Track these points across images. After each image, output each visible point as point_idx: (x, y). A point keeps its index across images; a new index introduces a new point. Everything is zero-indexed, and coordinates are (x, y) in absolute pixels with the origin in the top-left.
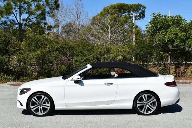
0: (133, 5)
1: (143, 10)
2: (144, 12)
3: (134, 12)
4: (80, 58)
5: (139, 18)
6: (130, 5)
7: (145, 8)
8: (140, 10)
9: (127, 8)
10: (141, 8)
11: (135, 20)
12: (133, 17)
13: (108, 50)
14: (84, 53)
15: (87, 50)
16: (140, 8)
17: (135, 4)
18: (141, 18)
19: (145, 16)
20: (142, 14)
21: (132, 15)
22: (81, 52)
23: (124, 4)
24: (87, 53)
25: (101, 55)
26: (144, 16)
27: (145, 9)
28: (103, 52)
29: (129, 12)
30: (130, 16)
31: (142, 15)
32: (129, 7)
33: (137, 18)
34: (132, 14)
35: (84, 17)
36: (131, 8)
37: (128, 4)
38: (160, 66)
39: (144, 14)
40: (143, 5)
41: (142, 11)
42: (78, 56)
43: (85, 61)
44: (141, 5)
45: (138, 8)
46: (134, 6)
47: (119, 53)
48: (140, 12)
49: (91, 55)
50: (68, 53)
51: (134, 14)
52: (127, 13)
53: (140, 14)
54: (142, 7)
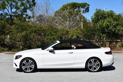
2: (88, 8)
4: (50, 37)
7: (89, 5)
9: (78, 5)
10: (87, 6)
11: (83, 13)
13: (67, 32)
14: (52, 34)
15: (54, 32)
18: (86, 12)
22: (50, 33)
23: (76, 3)
24: (54, 34)
25: (63, 35)
26: (88, 11)
28: (64, 33)
29: (79, 8)
30: (79, 11)
31: (87, 10)
34: (81, 9)
35: (50, 11)
36: (80, 5)
37: (79, 3)
38: (100, 42)
41: (87, 7)
42: (49, 36)
43: (53, 39)
44: (86, 4)
46: (82, 4)
47: (74, 34)
48: (86, 8)
49: (56, 35)
50: (42, 34)
51: (82, 9)
52: (78, 9)
53: (86, 9)
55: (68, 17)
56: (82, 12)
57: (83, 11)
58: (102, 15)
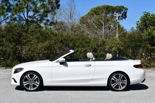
0: (116, 6)
1: (125, 11)
2: (126, 13)
3: (117, 13)
5: (121, 19)
6: (114, 6)
7: (127, 9)
8: (122, 11)
9: (112, 9)
11: (118, 20)
12: (116, 17)
14: (83, 45)
15: (85, 42)
16: (123, 10)
17: (119, 6)
18: (123, 18)
19: (127, 17)
20: (124, 14)
21: (116, 16)
22: (81, 43)
23: (109, 6)
24: (85, 45)
26: (125, 17)
27: (127, 11)
29: (113, 13)
30: (114, 16)
31: (124, 16)
32: (113, 9)
33: (120, 18)
35: (76, 17)
36: (115, 9)
37: (113, 6)
39: (126, 15)
40: (125, 7)
44: (123, 7)
45: (121, 9)
46: (117, 8)
48: (122, 13)
49: (89, 46)
51: (117, 15)
52: (111, 14)
53: (122, 15)
54: (125, 8)
55: (103, 23)
56: (117, 18)
57: (119, 17)
58: (152, 20)
